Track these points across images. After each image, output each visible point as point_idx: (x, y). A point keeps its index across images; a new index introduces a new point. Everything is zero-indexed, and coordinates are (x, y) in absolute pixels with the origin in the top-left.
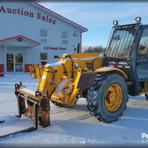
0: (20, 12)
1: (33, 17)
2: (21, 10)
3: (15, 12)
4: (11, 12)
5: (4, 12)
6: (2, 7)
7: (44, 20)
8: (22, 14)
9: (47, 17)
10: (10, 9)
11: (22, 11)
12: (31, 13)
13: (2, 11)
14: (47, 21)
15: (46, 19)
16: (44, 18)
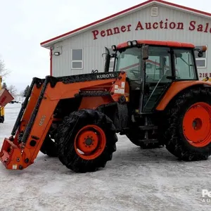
0: (164, 25)
1: (182, 28)
2: (164, 22)
3: (156, 26)
4: (150, 28)
5: (142, 29)
6: (139, 23)
7: (201, 30)
8: (166, 28)
9: (207, 24)
10: (150, 24)
11: (166, 23)
12: (179, 24)
13: (139, 28)
14: (206, 31)
15: (204, 29)
16: (202, 28)
